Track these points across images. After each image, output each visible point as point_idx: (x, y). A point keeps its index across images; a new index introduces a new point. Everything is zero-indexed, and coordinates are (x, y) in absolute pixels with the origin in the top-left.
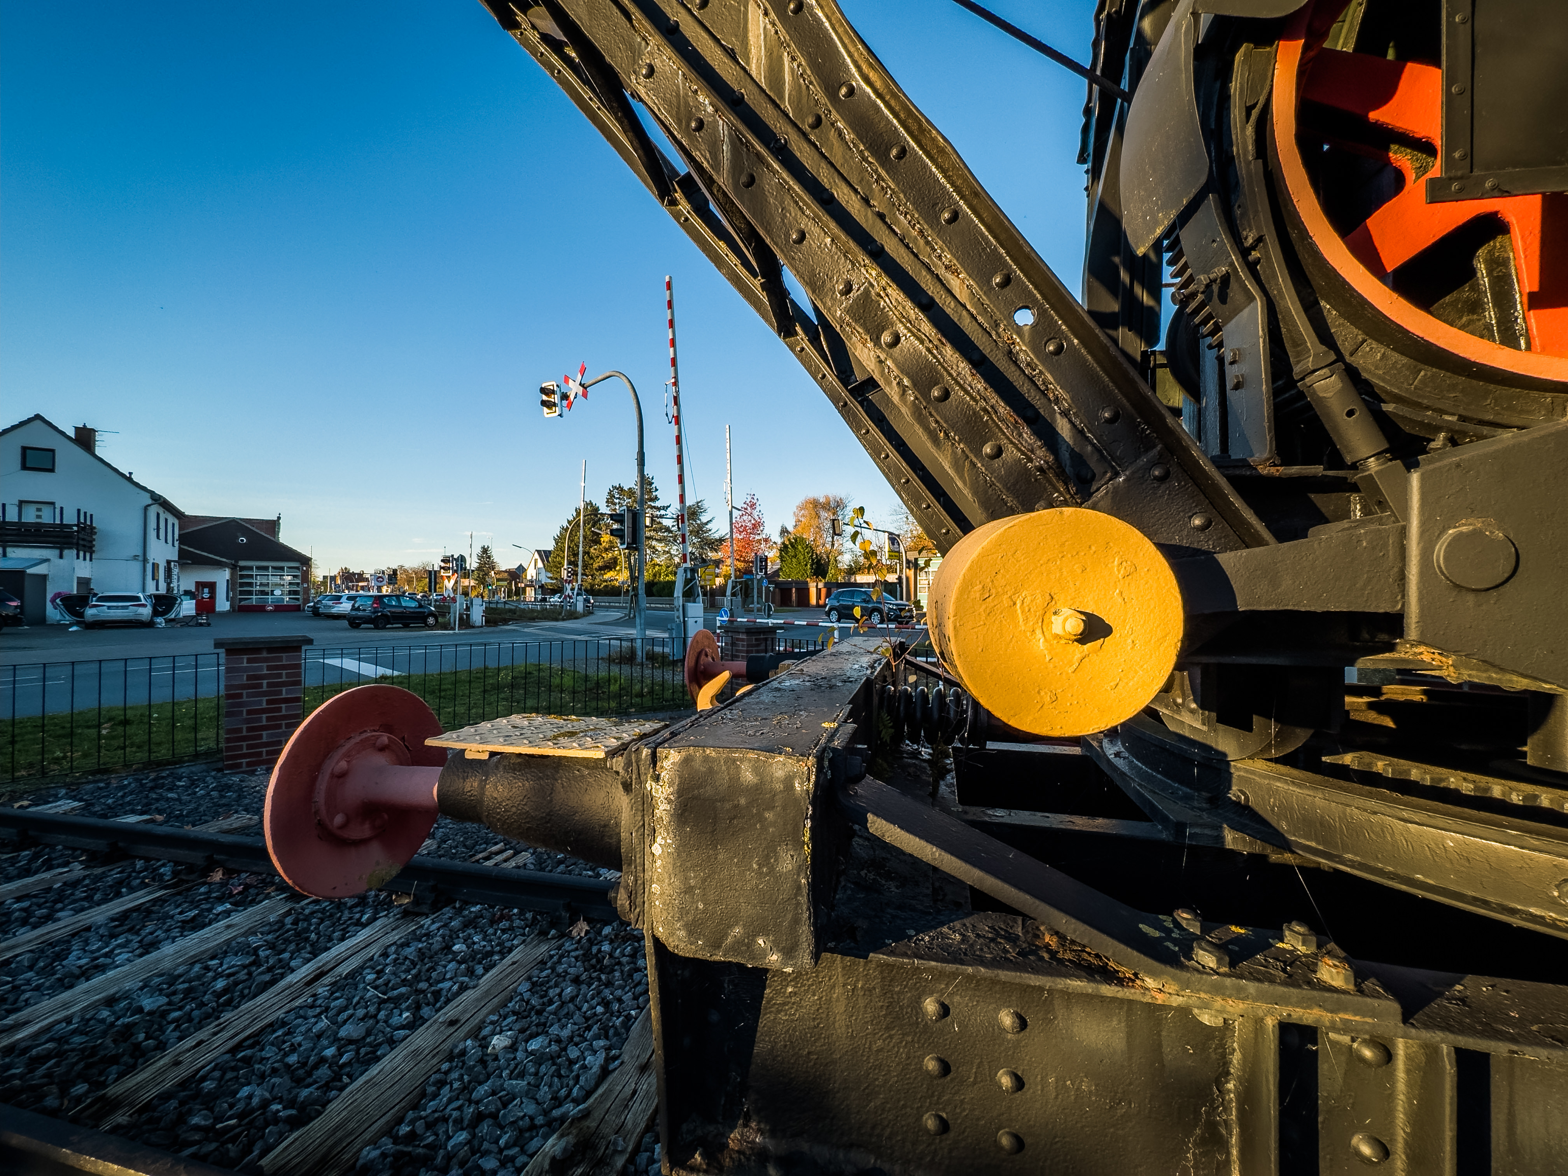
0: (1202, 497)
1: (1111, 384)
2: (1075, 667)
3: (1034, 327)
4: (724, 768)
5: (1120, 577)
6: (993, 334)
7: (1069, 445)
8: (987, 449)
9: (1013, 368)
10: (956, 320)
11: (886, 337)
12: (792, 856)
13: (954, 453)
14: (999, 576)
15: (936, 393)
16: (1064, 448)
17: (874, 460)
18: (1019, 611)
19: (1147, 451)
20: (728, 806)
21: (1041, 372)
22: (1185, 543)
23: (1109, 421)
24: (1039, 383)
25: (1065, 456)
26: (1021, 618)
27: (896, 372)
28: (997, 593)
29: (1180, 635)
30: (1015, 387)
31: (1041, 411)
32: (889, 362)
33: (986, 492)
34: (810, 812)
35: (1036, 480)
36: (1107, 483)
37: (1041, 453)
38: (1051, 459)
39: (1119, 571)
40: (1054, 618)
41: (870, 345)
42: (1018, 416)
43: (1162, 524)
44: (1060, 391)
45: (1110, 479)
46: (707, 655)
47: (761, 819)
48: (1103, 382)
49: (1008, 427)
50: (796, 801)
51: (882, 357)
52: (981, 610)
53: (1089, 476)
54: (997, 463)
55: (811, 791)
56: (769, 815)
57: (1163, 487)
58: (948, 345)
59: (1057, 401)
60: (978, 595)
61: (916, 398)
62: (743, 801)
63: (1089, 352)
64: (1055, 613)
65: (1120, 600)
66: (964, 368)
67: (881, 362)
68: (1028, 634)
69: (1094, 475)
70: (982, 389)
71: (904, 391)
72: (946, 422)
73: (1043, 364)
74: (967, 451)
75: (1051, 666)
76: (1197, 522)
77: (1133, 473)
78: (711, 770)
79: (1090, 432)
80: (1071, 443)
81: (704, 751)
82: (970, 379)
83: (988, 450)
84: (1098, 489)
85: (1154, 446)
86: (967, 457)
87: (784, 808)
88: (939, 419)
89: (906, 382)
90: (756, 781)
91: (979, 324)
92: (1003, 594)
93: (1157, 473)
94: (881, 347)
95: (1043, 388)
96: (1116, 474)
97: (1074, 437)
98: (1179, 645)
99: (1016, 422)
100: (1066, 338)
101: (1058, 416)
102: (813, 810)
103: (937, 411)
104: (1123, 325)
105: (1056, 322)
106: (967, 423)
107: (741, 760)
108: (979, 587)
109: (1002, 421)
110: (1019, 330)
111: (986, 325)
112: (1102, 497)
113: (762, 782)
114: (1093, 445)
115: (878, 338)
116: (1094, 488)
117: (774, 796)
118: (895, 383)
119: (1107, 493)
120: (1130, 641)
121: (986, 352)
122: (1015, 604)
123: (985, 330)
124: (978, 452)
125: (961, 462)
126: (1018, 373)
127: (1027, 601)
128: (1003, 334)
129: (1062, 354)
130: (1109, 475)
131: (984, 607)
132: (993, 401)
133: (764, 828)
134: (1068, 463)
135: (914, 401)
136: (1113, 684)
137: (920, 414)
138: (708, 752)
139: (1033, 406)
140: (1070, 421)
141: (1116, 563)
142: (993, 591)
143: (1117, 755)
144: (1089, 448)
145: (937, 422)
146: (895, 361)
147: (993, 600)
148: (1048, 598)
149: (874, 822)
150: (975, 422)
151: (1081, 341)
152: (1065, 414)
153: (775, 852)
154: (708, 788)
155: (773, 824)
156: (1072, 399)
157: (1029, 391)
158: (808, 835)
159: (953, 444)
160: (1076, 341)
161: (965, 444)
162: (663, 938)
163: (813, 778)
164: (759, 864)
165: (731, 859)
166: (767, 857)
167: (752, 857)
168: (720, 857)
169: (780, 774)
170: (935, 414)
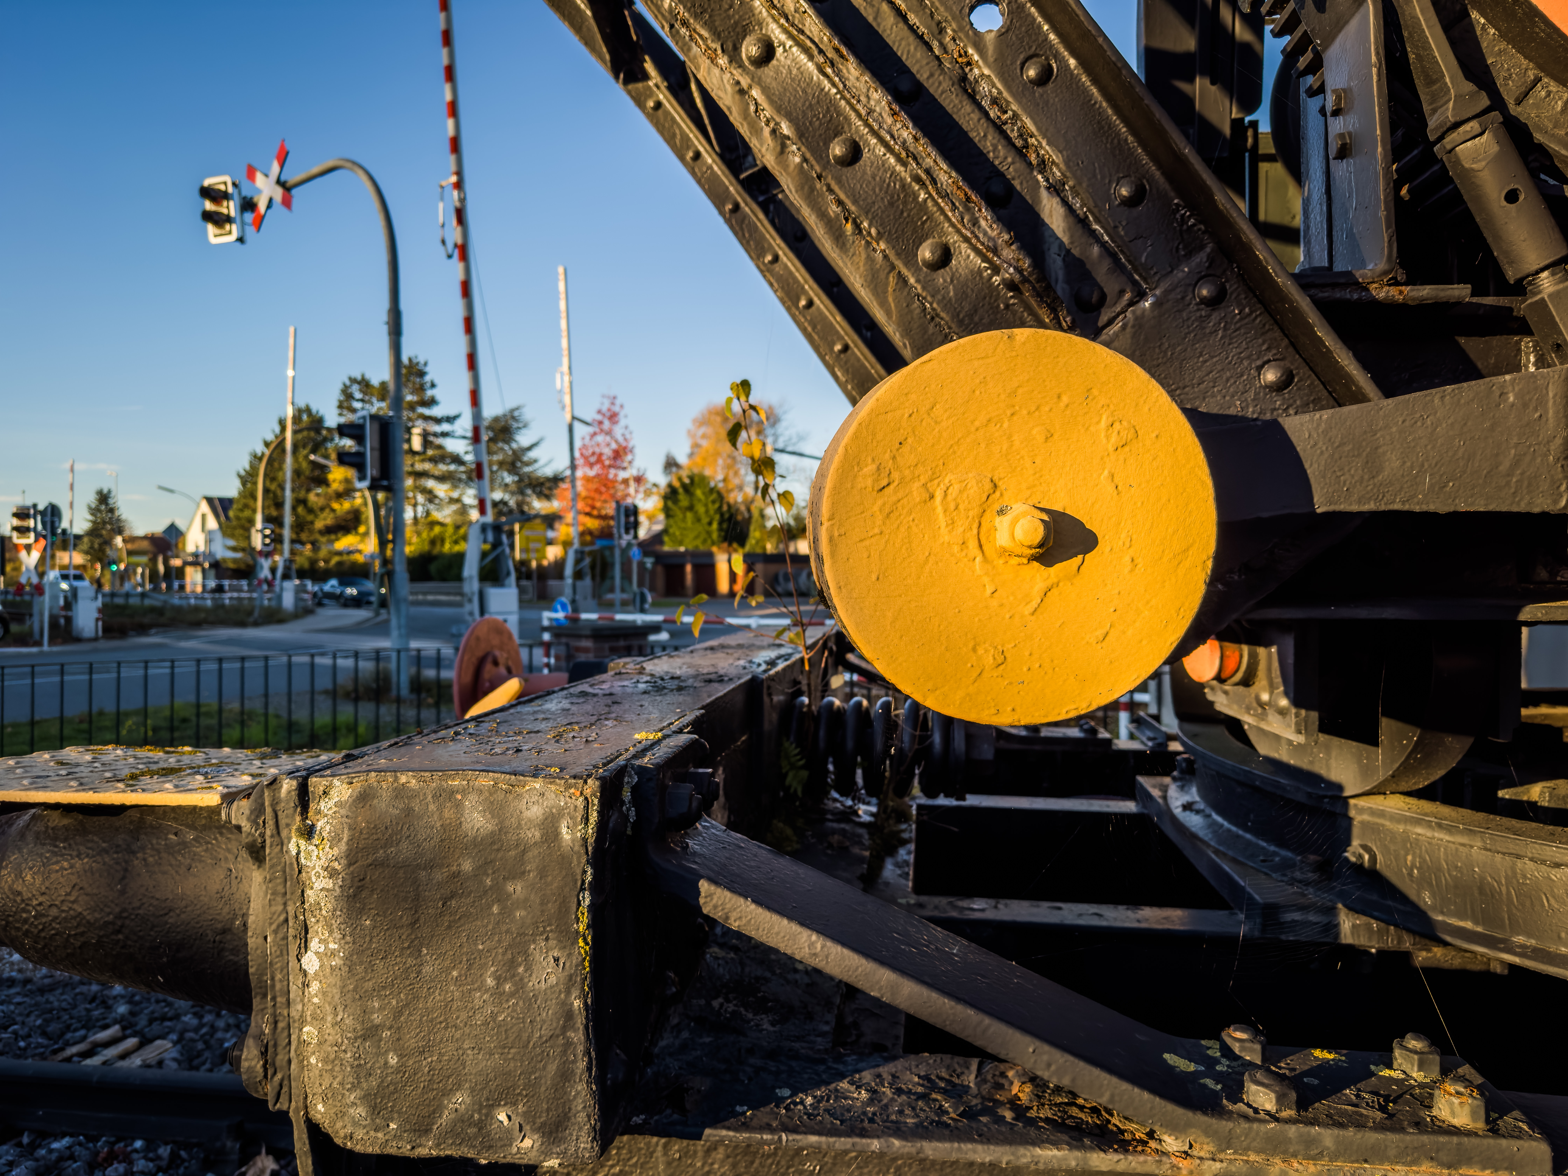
0: (1277, 334)
1: (1130, 139)
2: (1034, 604)
3: (1002, 34)
4: (432, 807)
5: (1111, 449)
6: (935, 45)
7: (1062, 243)
8: (926, 253)
9: (968, 107)
10: (870, 19)
11: (750, 48)
12: (556, 960)
13: (870, 260)
14: (905, 449)
15: (837, 149)
16: (1054, 249)
17: (788, 309)
18: (939, 510)
19: (1189, 255)
20: (439, 876)
21: (1015, 116)
22: (1250, 413)
23: (1131, 202)
24: (1014, 135)
25: (1056, 264)
26: (942, 520)
27: (768, 112)
28: (902, 479)
29: (1211, 547)
30: (971, 140)
31: (1016, 184)
32: (755, 93)
34: (589, 878)
35: (1007, 306)
36: (1123, 311)
37: (1009, 253)
38: (1026, 264)
39: (1108, 437)
40: (998, 520)
41: (723, 61)
42: (973, 187)
43: (1215, 381)
44: (1047, 150)
45: (1131, 303)
46: (496, 663)
47: (502, 897)
48: (1118, 134)
49: (954, 207)
50: (564, 861)
51: (745, 82)
52: (876, 508)
53: (1095, 298)
54: (941, 278)
55: (591, 840)
56: (516, 888)
57: (1215, 316)
58: (851, 59)
59: (1043, 165)
60: (869, 482)
61: (805, 160)
62: (467, 866)
63: (1095, 81)
64: (1001, 512)
65: (1111, 488)
66: (878, 102)
67: (742, 92)
68: (956, 549)
69: (1103, 298)
70: (910, 140)
71: (783, 147)
72: (855, 202)
73: (1019, 103)
74: (892, 256)
75: (994, 603)
76: (1270, 376)
77: (1166, 292)
78: (408, 812)
79: (1098, 221)
80: (1065, 240)
81: (396, 779)
82: (889, 120)
83: (928, 255)
84: (1110, 322)
85: (1202, 247)
86: (893, 267)
87: (542, 873)
88: (842, 196)
89: (786, 129)
90: (490, 828)
91: (912, 29)
92: (912, 479)
93: (1205, 292)
94: (741, 66)
95: (1019, 143)
96: (1141, 295)
97: (1070, 230)
98: (1210, 564)
99: (968, 199)
100: (1057, 56)
101: (1044, 193)
102: (595, 876)
103: (839, 182)
104: (1203, 74)
105: (1040, 27)
106: (891, 204)
107: (464, 792)
108: (871, 468)
109: (945, 196)
110: (977, 40)
111: (922, 29)
112: (1116, 335)
113: (502, 829)
114: (1103, 245)
115: (736, 48)
116: (1103, 319)
117: (524, 852)
118: (767, 131)
119: (1124, 327)
120: (1127, 559)
121: (922, 76)
122: (932, 497)
123: (921, 37)
124: (909, 257)
125: (882, 275)
126: (976, 116)
127: (953, 492)
128: (951, 46)
129: (1051, 85)
130: (1128, 296)
131: (880, 502)
132: (929, 162)
133: (507, 912)
134: (1061, 275)
135: (800, 166)
136: (1101, 632)
137: (812, 189)
138: (403, 780)
139: (1002, 175)
140: (1065, 202)
141: (1103, 424)
142: (896, 475)
143: (1187, 807)
144: (1096, 250)
145: (840, 203)
146: (765, 90)
147: (896, 491)
148: (988, 486)
149: (710, 895)
150: (905, 203)
151: (1081, 62)
152: (1055, 189)
153: (526, 954)
154: (403, 845)
155: (524, 903)
156: (1067, 162)
157: (995, 149)
158: (585, 919)
159: (868, 243)
160: (1072, 62)
161: (888, 242)
162: (326, 1124)
163: (594, 817)
164: (498, 978)
165: (448, 970)
166: (512, 964)
167: (484, 967)
168: (427, 969)
169: (535, 812)
170: (836, 188)
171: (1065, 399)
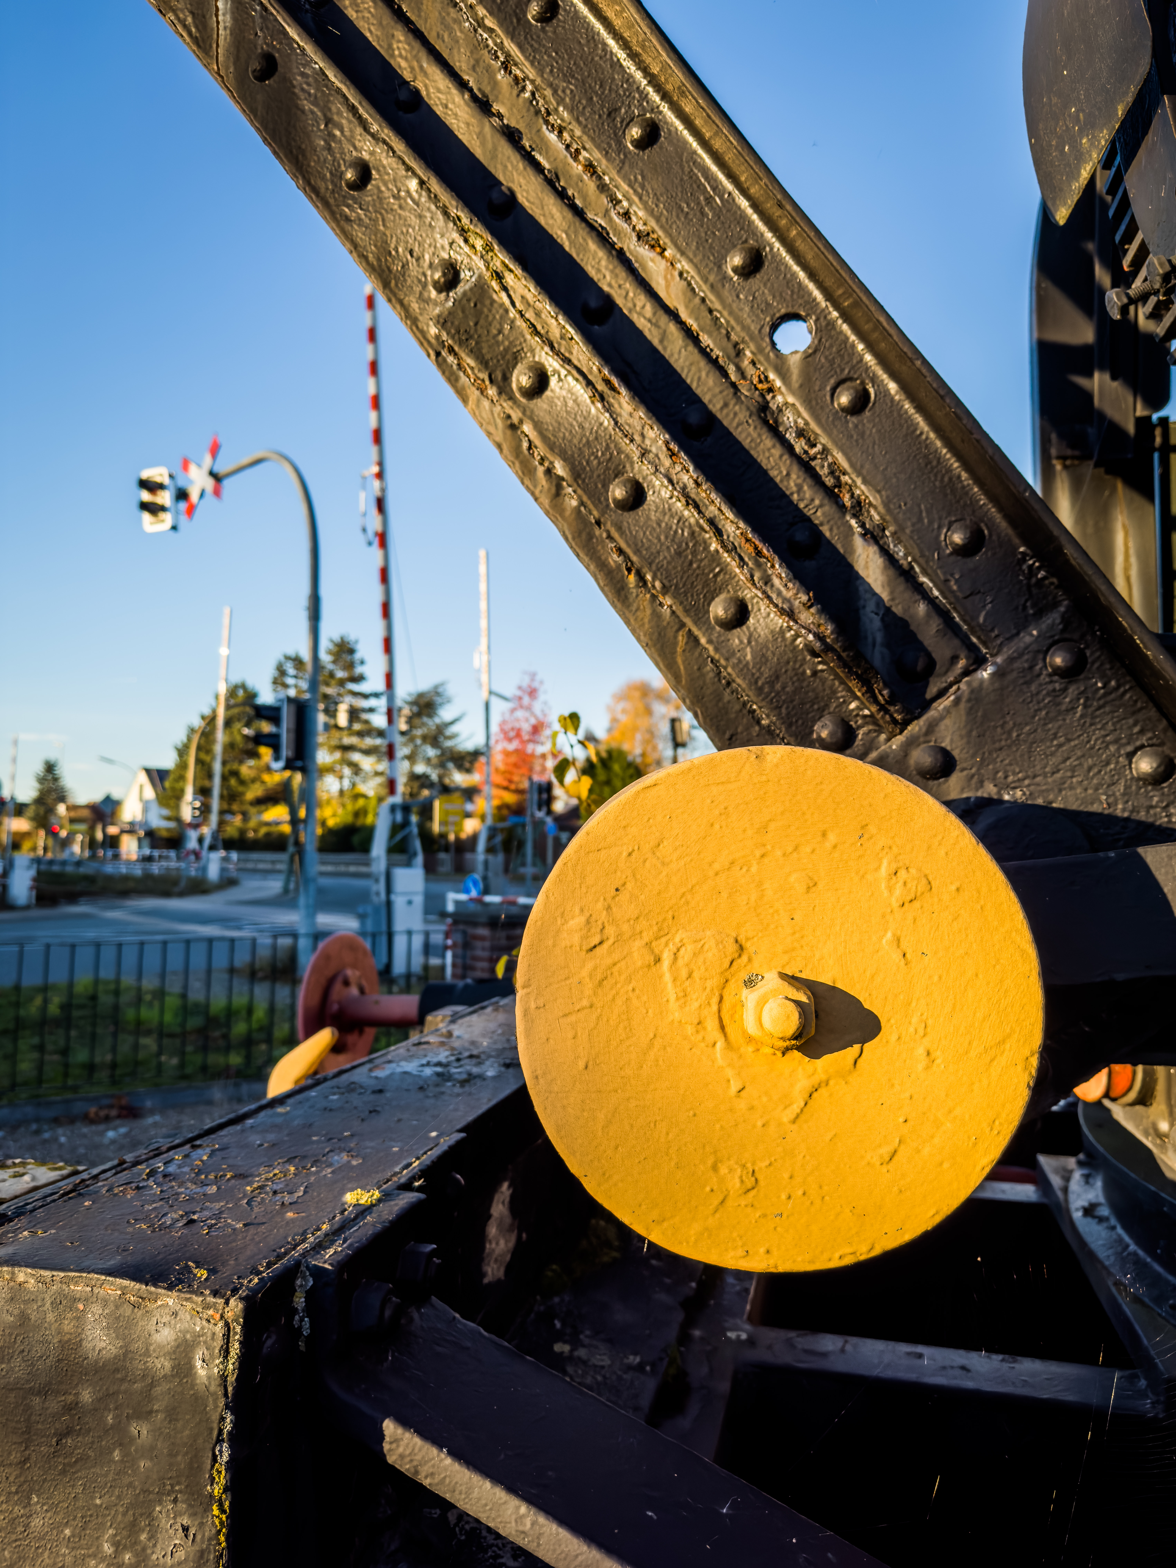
0: (1153, 713)
1: (964, 475)
2: (796, 1108)
3: (809, 356)
4: (50, 1317)
5: (895, 904)
6: (731, 370)
7: (880, 600)
8: (718, 609)
9: (768, 441)
10: (656, 342)
11: (521, 378)
12: (185, 1529)
13: (656, 616)
14: (624, 897)
15: (618, 492)
16: (871, 606)
18: (668, 977)
19: (1040, 613)
20: (53, 1405)
21: (825, 451)
22: (1120, 810)
23: (965, 551)
24: (823, 472)
25: (873, 623)
26: (671, 992)
27: (541, 449)
28: (619, 936)
29: (1037, 1038)
30: (771, 480)
31: (825, 530)
32: (527, 428)
33: (719, 697)
34: (228, 1427)
35: (815, 673)
36: (957, 681)
37: (808, 617)
38: (828, 629)
39: (890, 889)
40: (745, 992)
41: (492, 393)
42: (765, 539)
43: (1073, 769)
44: (862, 489)
45: (967, 673)
46: (346, 983)
47: (124, 1441)
48: (949, 470)
49: (742, 562)
50: (198, 1401)
51: (516, 416)
52: (585, 973)
53: (921, 665)
54: (737, 638)
55: (231, 1379)
56: (140, 1430)
57: (1072, 691)
58: (623, 391)
59: (858, 508)
60: (576, 939)
61: (582, 503)
62: (86, 1396)
63: (920, 408)
64: (750, 983)
65: (896, 956)
66: (654, 441)
67: (513, 427)
68: (690, 1030)
69: (931, 665)
70: (691, 484)
71: (559, 488)
72: (637, 552)
73: (829, 434)
74: (680, 612)
75: (741, 1105)
76: (1145, 765)
77: (1011, 660)
78: (24, 1318)
79: (925, 573)
80: (885, 596)
81: (13, 1276)
82: (667, 462)
83: (721, 612)
84: (942, 693)
85: (1055, 605)
86: (683, 625)
87: (172, 1414)
88: (623, 546)
89: (560, 469)
90: (114, 1351)
91: (704, 352)
92: (634, 936)
93: (1058, 661)
94: (511, 398)
95: (829, 481)
96: (979, 662)
97: (890, 584)
98: (1035, 1061)
99: (759, 553)
100: (874, 379)
101: (858, 541)
102: (236, 1424)
103: (619, 529)
104: (1102, 369)
105: (853, 346)
106: (679, 554)
107: (86, 1300)
108: (580, 920)
109: (732, 549)
110: (780, 364)
111: (717, 352)
112: (948, 710)
113: (126, 1354)
114: (931, 601)
115: (506, 378)
116: (932, 690)
117: (152, 1385)
118: (541, 470)
119: (957, 702)
120: (921, 1051)
121: (715, 407)
122: (658, 960)
123: (714, 362)
124: (700, 613)
125: (670, 633)
126: (777, 451)
127: (686, 954)
128: (750, 371)
129: (867, 413)
130: (962, 663)
131: (589, 966)
132: (712, 511)
133: (129, 1461)
134: (879, 637)
135: (577, 510)
136: (886, 1151)
137: (591, 536)
138: (21, 1277)
139: (808, 520)
140: (885, 551)
141: (884, 871)
142: (610, 931)
144: (922, 608)
145: (620, 551)
146: (538, 426)
147: (610, 952)
148: (732, 948)
149: (396, 1441)
150: (694, 553)
151: (904, 387)
152: (873, 536)
153: (150, 1517)
154: (17, 1362)
155: (149, 1452)
156: (886, 505)
157: (800, 488)
158: (222, 1480)
159: (654, 597)
160: (892, 387)
161: (674, 597)
163: (235, 1348)
164: (116, 1545)
165: (58, 1527)
166: (133, 1528)
167: (101, 1527)
168: (36, 1522)
169: (165, 1336)
170: (616, 535)
171: (832, 838)
